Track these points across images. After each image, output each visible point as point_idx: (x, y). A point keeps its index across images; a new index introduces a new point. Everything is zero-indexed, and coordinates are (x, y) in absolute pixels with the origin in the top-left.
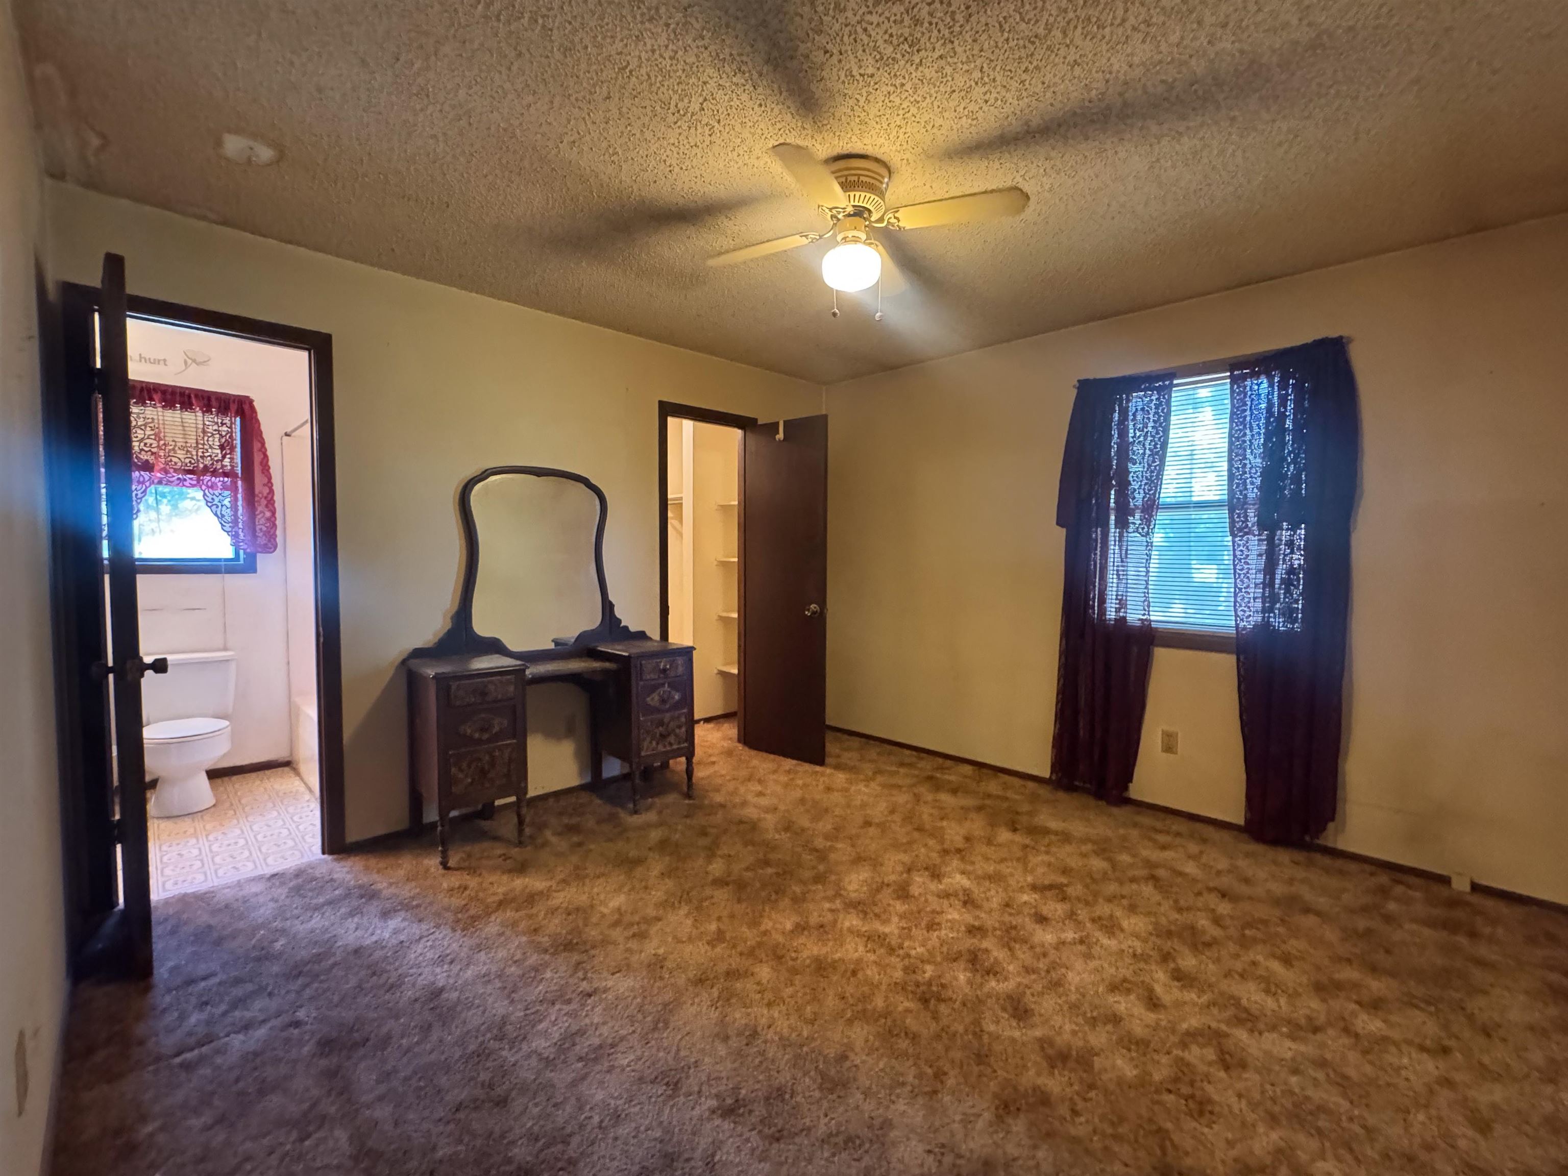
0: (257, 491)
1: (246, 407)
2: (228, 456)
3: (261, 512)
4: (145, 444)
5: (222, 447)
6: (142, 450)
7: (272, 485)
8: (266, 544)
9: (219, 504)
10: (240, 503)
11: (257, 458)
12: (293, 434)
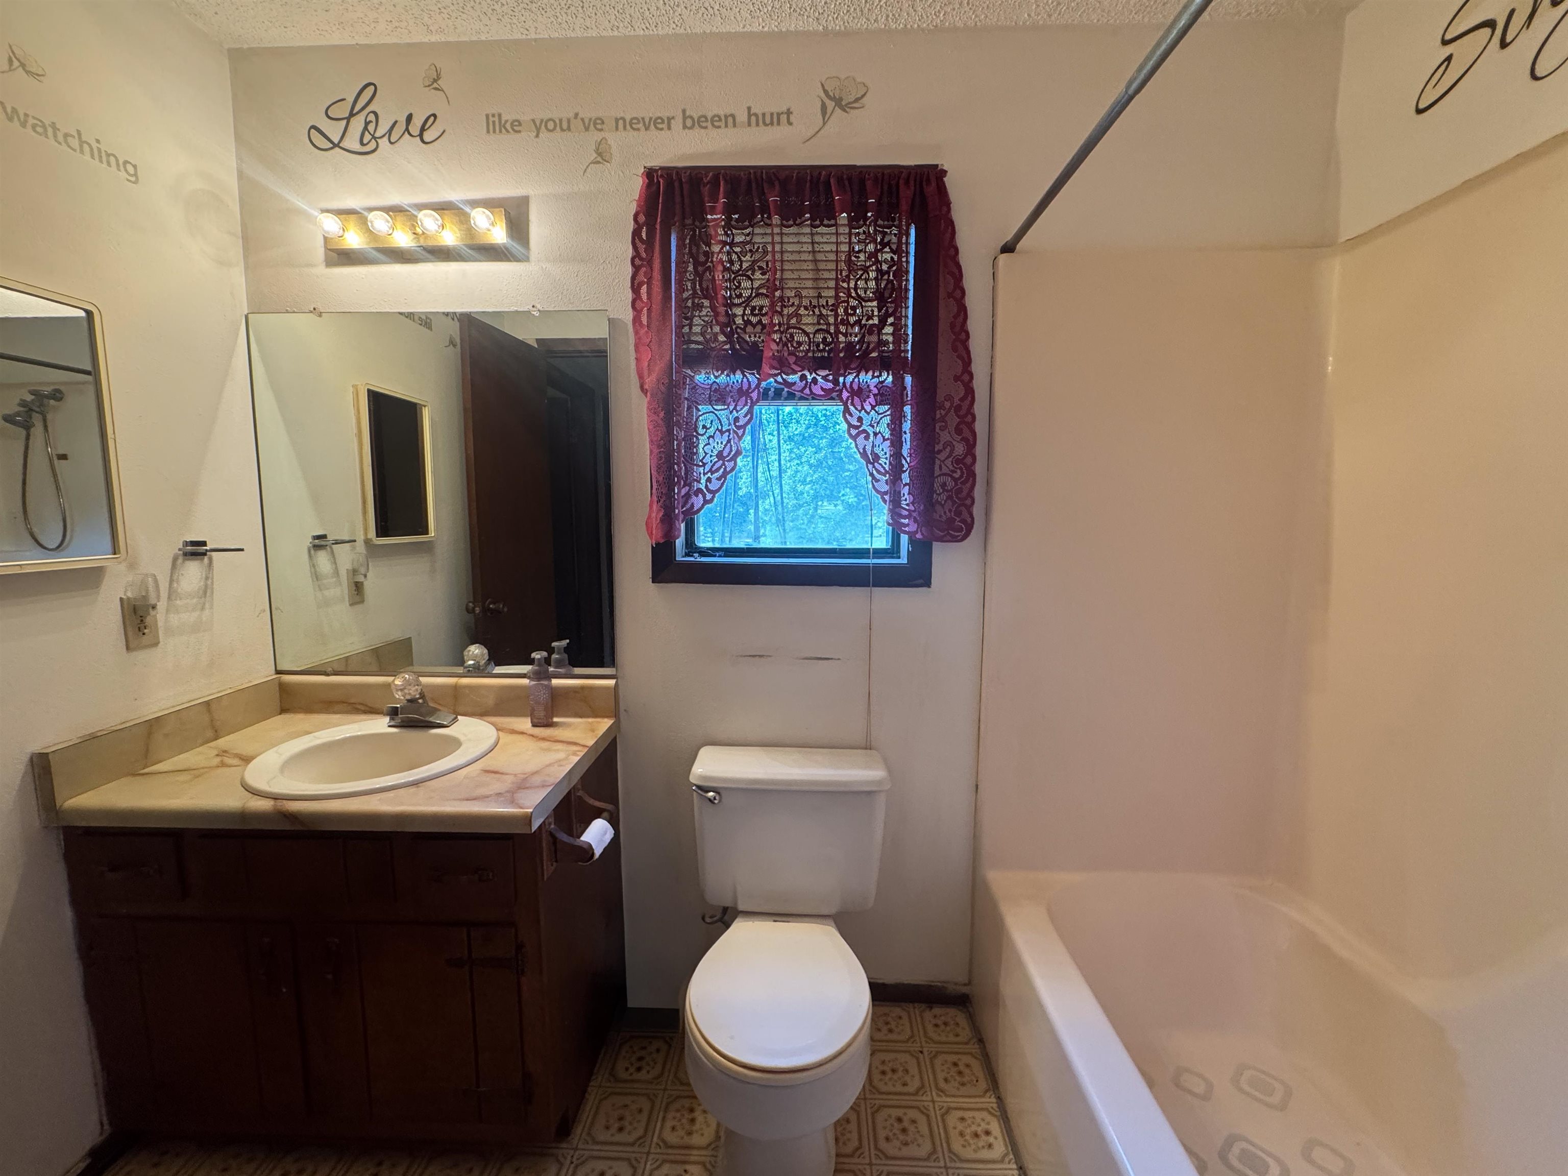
0: (940, 397)
1: (931, 189)
2: (891, 320)
3: (948, 444)
4: (753, 308)
5: (880, 296)
6: (747, 323)
7: (971, 375)
8: (951, 521)
9: (870, 430)
10: (907, 426)
11: (945, 313)
12: (1019, 246)
